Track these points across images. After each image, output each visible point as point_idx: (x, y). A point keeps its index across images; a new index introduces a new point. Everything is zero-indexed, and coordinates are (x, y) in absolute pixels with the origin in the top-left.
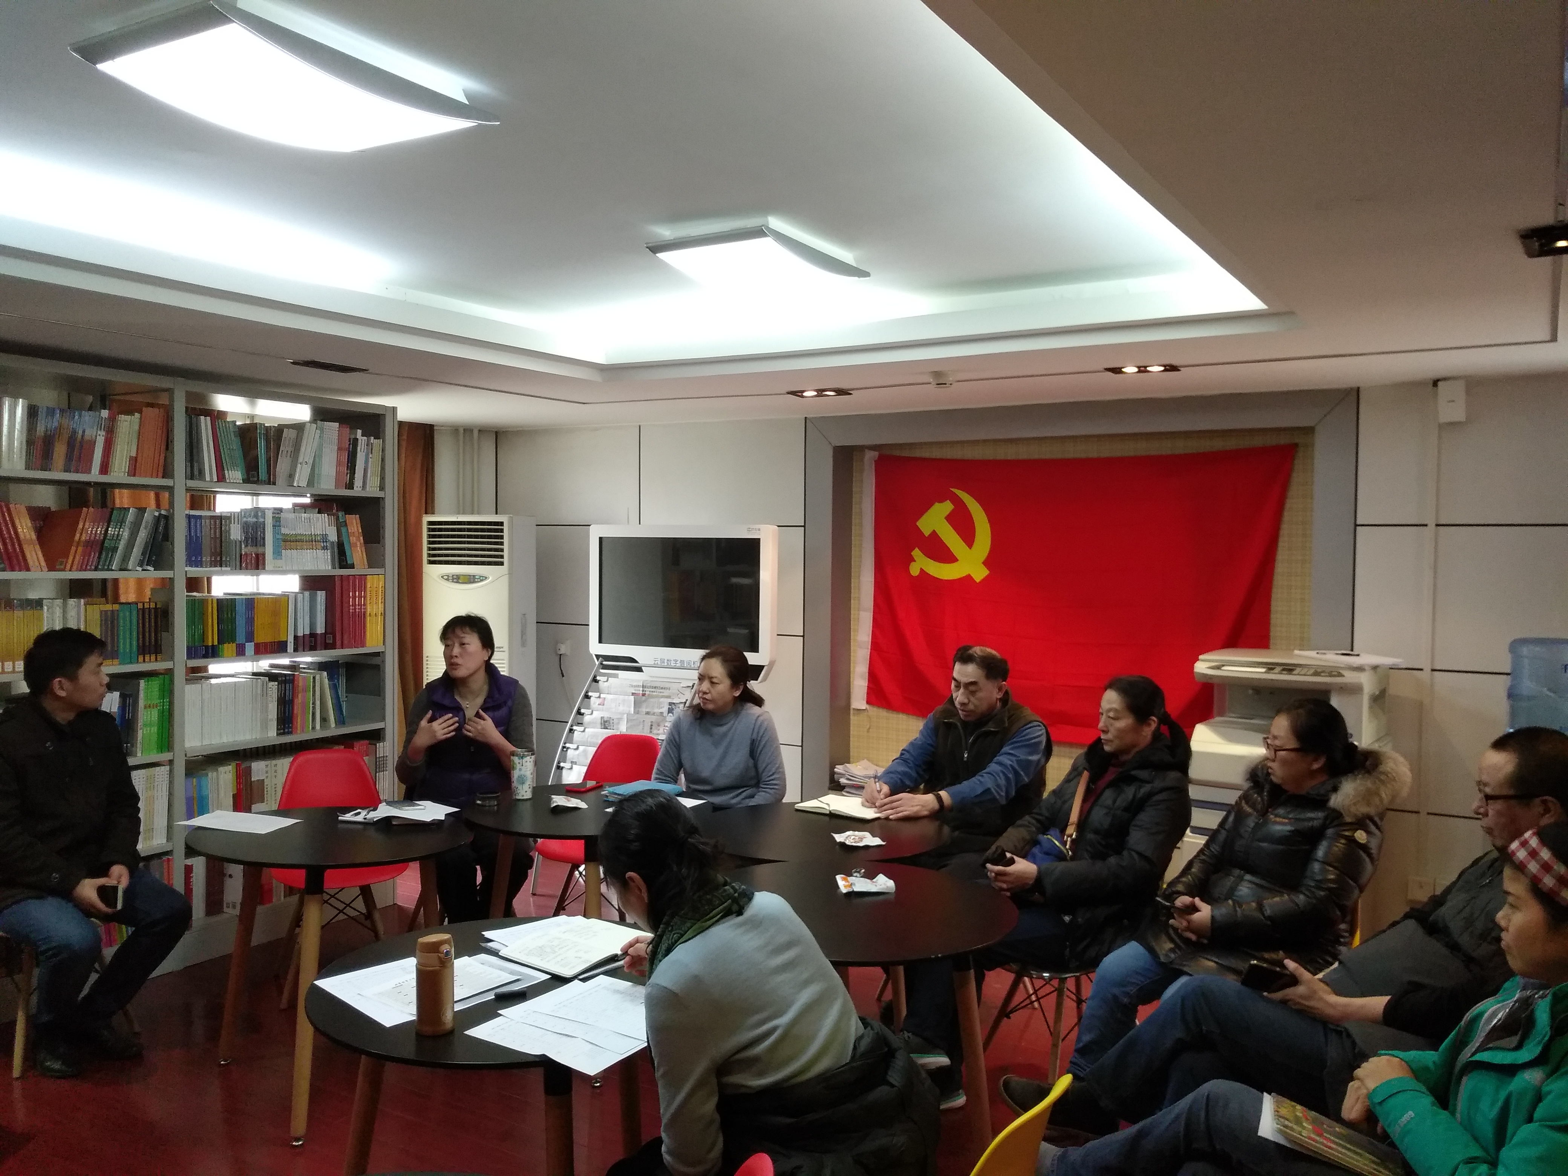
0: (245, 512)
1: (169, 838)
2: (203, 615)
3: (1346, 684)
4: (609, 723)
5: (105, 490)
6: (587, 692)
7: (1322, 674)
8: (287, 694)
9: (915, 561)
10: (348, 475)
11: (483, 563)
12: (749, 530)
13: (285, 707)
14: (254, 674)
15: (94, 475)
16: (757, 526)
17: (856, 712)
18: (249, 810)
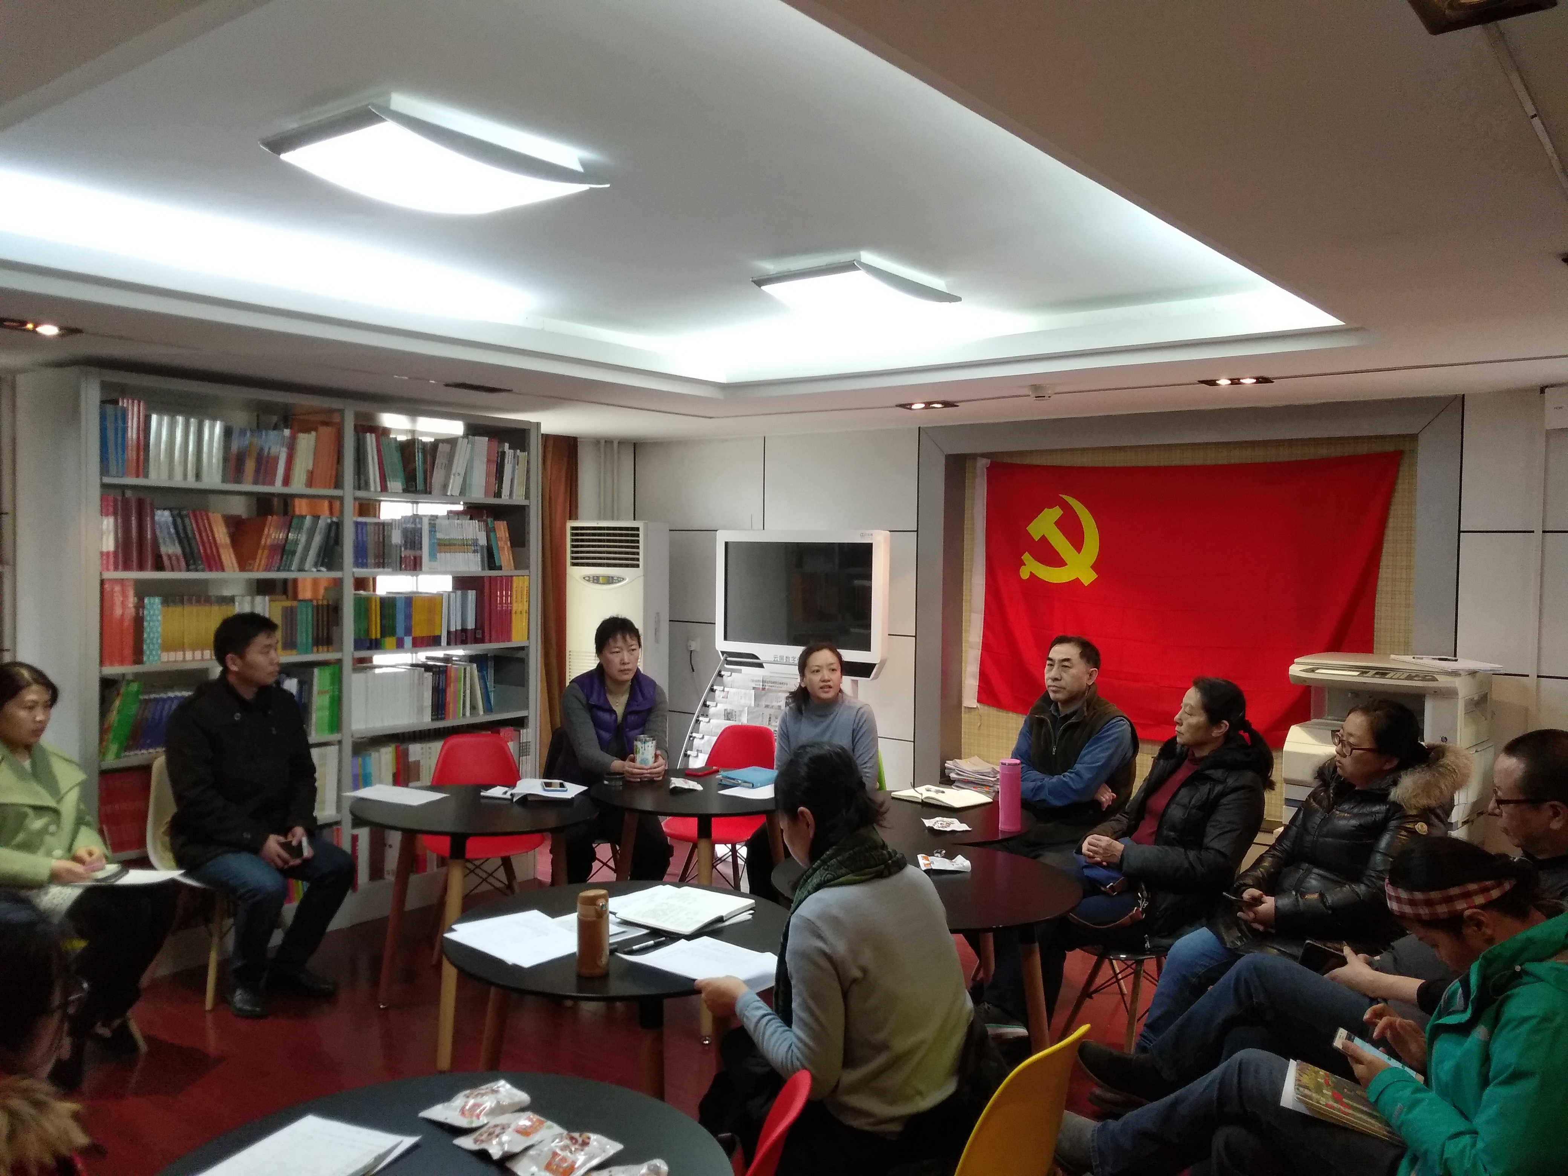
0: (405, 519)
1: (339, 809)
2: (368, 610)
3: (1440, 689)
4: (732, 715)
5: (287, 500)
6: (712, 686)
7: (1415, 678)
8: (441, 684)
9: (1025, 565)
10: (497, 485)
11: (621, 566)
12: (862, 535)
13: (439, 694)
14: (412, 665)
15: (277, 487)
16: (870, 532)
17: (967, 710)
18: (407, 786)
